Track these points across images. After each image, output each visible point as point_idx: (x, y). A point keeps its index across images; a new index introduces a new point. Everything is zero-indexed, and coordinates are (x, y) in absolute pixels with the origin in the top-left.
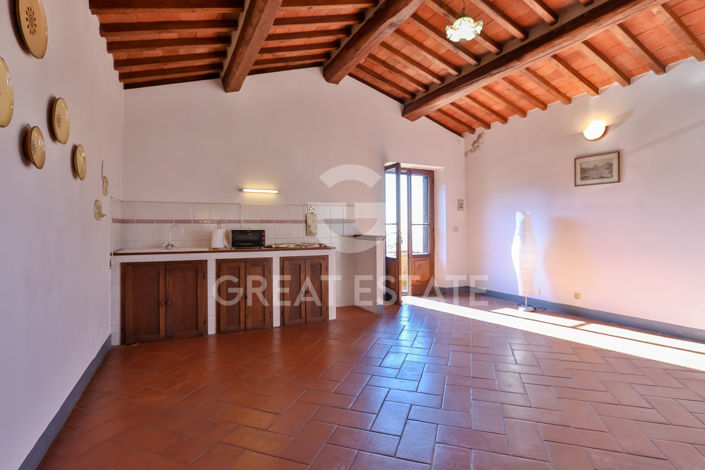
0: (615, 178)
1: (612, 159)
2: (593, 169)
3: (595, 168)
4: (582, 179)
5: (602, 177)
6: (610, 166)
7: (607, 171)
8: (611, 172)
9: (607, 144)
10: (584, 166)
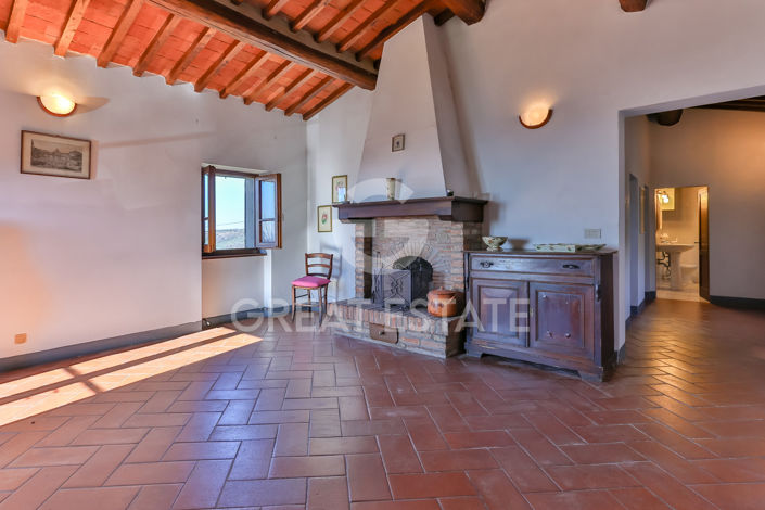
0: (85, 173)
1: (81, 148)
2: (53, 154)
3: (56, 153)
4: (34, 164)
5: (66, 169)
6: (79, 156)
7: (75, 162)
8: (79, 164)
9: (72, 127)
10: (36, 146)
